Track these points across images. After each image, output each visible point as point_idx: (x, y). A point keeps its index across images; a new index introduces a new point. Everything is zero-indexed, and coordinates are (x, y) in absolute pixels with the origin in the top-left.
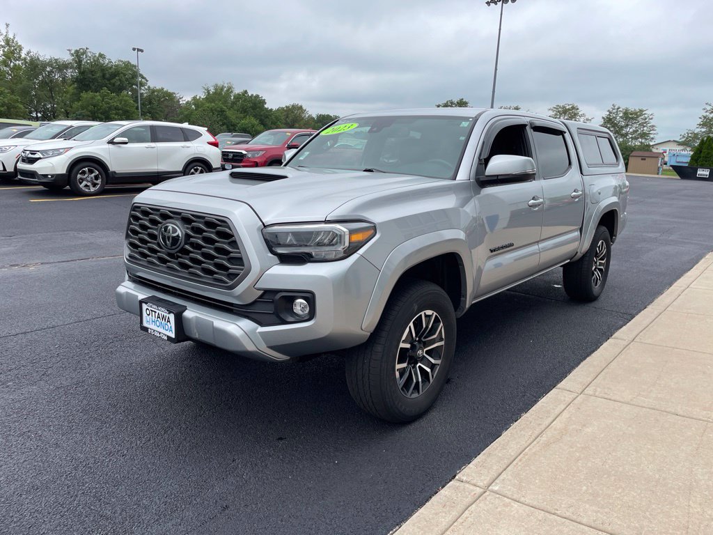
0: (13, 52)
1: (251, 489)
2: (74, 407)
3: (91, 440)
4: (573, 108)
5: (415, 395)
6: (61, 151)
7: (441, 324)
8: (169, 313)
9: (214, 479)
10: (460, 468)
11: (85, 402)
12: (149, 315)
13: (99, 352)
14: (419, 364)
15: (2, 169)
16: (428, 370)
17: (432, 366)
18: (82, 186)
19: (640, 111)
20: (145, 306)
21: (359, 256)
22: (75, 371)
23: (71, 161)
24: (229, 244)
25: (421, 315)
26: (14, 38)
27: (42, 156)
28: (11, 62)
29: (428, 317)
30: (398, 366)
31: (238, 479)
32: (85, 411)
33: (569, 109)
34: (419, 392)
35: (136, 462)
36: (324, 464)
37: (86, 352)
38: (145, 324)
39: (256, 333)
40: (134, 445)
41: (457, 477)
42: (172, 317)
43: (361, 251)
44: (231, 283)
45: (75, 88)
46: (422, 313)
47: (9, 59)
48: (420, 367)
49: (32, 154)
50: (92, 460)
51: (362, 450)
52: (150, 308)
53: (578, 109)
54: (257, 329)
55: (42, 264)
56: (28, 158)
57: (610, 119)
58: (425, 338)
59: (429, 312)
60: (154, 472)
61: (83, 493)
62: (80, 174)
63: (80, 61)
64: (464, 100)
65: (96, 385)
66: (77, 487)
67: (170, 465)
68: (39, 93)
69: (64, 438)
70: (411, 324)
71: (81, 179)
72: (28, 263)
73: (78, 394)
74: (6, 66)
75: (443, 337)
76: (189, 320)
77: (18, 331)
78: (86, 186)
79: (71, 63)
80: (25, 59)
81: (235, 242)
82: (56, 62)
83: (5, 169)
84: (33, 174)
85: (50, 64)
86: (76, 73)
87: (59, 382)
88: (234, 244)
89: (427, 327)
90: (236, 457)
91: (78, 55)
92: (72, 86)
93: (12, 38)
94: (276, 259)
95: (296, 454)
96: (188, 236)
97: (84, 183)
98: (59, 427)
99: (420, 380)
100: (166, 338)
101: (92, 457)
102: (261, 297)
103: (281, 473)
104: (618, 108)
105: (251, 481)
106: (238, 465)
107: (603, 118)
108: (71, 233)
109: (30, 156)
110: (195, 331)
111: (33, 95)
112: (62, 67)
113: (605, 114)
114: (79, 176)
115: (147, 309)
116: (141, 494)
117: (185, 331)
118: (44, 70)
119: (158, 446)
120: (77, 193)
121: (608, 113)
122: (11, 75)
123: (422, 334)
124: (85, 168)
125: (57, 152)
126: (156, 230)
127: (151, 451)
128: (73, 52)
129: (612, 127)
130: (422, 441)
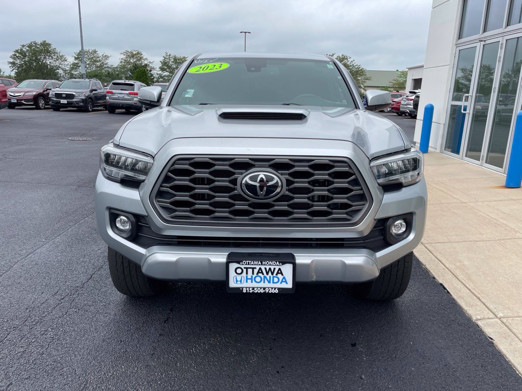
4: (138, 53)
8: (282, 265)
12: (240, 274)
19: (184, 57)
20: (234, 266)
24: (349, 182)
33: (135, 54)
41: (474, 319)
52: (243, 267)
53: (142, 54)
54: (376, 255)
57: (166, 63)
64: (47, 42)
76: (307, 265)
81: (355, 180)
88: (353, 181)
104: (170, 55)
107: (161, 62)
110: (314, 274)
113: (162, 59)
115: (237, 268)
121: (163, 58)
129: (168, 68)
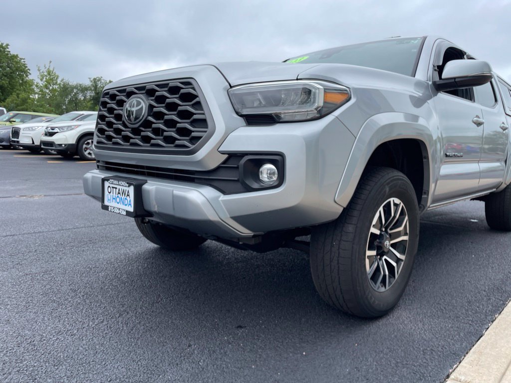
0: (52, 80)
1: (208, 378)
2: (36, 290)
3: (43, 319)
5: (383, 289)
6: (73, 127)
7: (407, 218)
8: (129, 186)
9: (167, 364)
10: (451, 367)
11: (48, 287)
12: (110, 193)
13: (73, 250)
14: (385, 257)
15: (31, 143)
16: (394, 264)
17: (398, 261)
18: (86, 153)
20: (107, 184)
21: (334, 117)
22: (46, 262)
23: (79, 135)
24: (193, 106)
25: (390, 202)
26: (54, 70)
27: (59, 131)
28: (50, 86)
29: (396, 205)
30: (369, 253)
31: (194, 365)
32: (45, 294)
34: (385, 287)
35: (84, 342)
36: (291, 355)
37: (61, 249)
38: (106, 203)
39: (218, 200)
40: (85, 325)
41: (452, 376)
42: (131, 190)
43: (337, 113)
44: (192, 147)
45: (92, 104)
46: (391, 199)
47: (49, 84)
48: (385, 260)
49: (52, 129)
50: (38, 338)
51: (331, 343)
52: (111, 186)
54: (219, 197)
55: (45, 196)
56: (49, 133)
58: (391, 229)
59: (397, 201)
60: (101, 353)
61: (18, 371)
62: (86, 144)
63: (96, 86)
65: (62, 274)
66: (13, 364)
67: (119, 347)
68: (68, 106)
69: (17, 316)
70: (381, 209)
71: (86, 148)
72: (34, 194)
73: (43, 280)
74: (47, 89)
75: (408, 232)
76: (148, 191)
77: (8, 233)
78: (90, 154)
79: (90, 87)
80: (60, 84)
81: (199, 103)
82: (80, 86)
83: (33, 143)
84: (51, 144)
85: (76, 87)
86: (93, 94)
87: (29, 270)
88: (198, 105)
89: (395, 217)
90: (192, 343)
91: (95, 81)
92: (90, 102)
93: (52, 70)
94: (241, 120)
95: (258, 343)
96: (151, 107)
97: (88, 151)
98: (16, 306)
99: (387, 273)
100: (125, 213)
101: (39, 335)
102: (225, 162)
103: (243, 362)
105: (209, 368)
106: (194, 350)
108: (72, 180)
109: (51, 131)
110: (154, 203)
111: (64, 109)
112: (84, 89)
114: (85, 146)
115: (109, 187)
116: (82, 376)
117: (144, 204)
118: (72, 91)
119: (110, 328)
120: (83, 158)
122: (50, 95)
123: (389, 223)
124: (89, 139)
125: (70, 128)
126: (122, 110)
127: (102, 332)
128: (92, 79)
130: (396, 336)
